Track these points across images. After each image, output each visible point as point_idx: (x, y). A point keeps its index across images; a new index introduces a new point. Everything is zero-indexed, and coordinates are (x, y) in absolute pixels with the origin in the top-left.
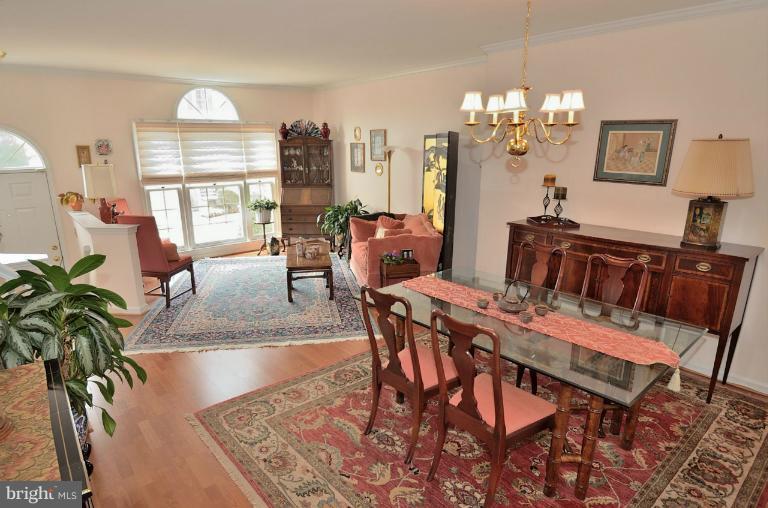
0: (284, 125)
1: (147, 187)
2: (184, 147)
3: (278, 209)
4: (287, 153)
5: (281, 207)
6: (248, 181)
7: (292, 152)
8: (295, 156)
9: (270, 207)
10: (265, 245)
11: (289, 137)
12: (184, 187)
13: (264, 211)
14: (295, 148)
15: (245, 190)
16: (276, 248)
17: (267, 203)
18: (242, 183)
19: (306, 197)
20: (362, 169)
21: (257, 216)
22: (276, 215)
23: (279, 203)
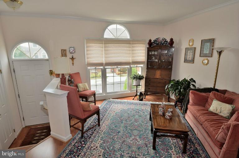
0: (150, 41)
1: (89, 68)
2: (105, 50)
3: (144, 79)
4: (150, 54)
5: (146, 78)
6: (132, 66)
7: (153, 53)
8: (154, 55)
9: (140, 78)
10: (136, 95)
11: (152, 46)
12: (104, 67)
13: (138, 80)
14: (155, 51)
15: (130, 70)
16: (142, 97)
17: (139, 76)
18: (129, 66)
19: (158, 74)
20: (193, 61)
21: (135, 82)
22: (143, 82)
23: (145, 76)
